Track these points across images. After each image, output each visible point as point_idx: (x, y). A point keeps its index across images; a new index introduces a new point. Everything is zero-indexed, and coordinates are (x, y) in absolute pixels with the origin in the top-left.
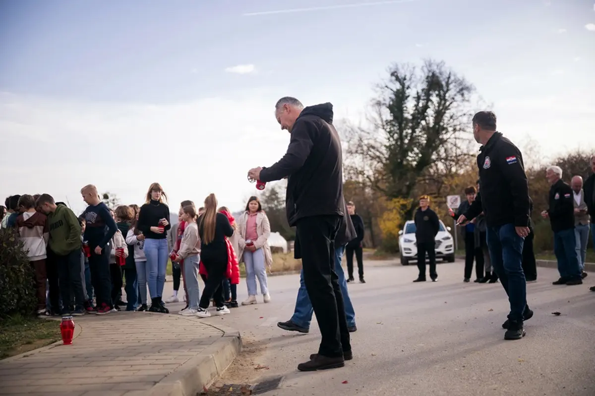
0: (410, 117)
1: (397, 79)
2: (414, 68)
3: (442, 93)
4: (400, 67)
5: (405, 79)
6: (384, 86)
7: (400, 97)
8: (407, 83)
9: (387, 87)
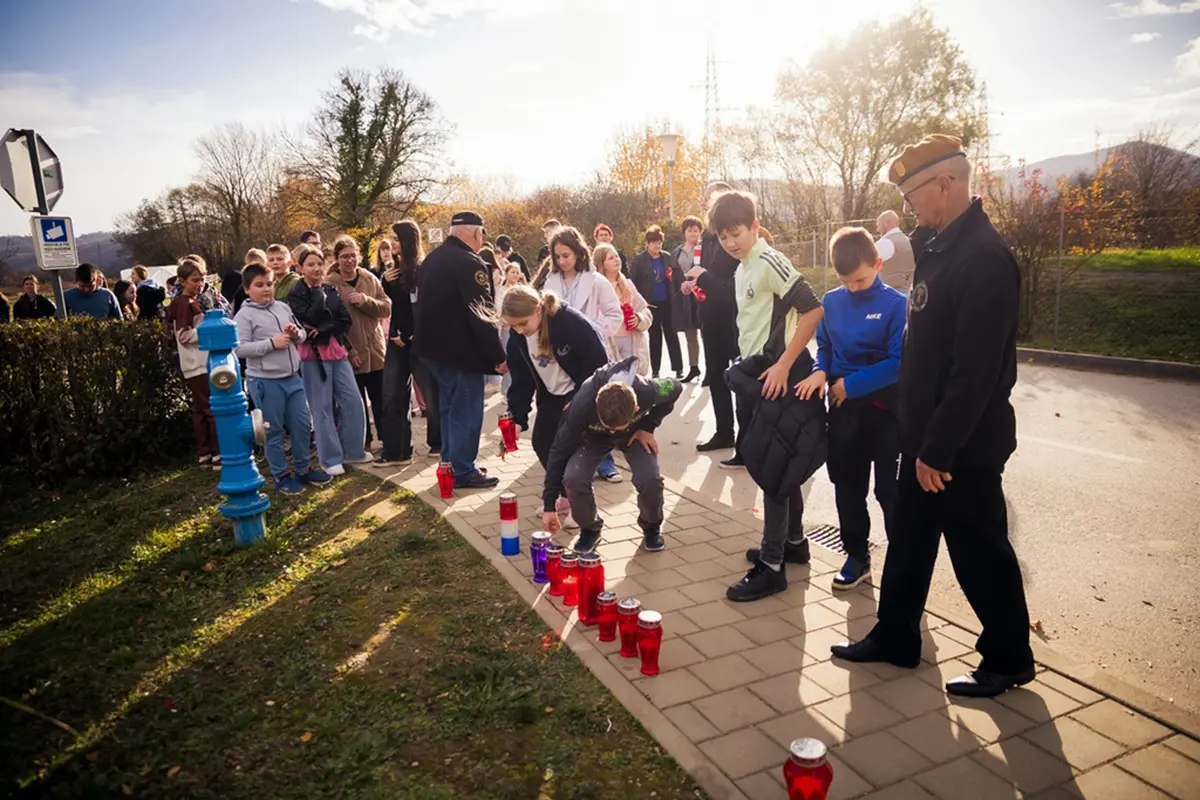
0: (365, 134)
1: (350, 87)
2: (369, 76)
3: (399, 107)
4: (351, 72)
5: (358, 88)
6: (335, 94)
7: (355, 109)
8: (362, 93)
9: (338, 96)
